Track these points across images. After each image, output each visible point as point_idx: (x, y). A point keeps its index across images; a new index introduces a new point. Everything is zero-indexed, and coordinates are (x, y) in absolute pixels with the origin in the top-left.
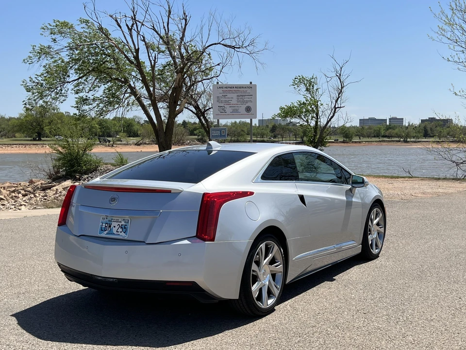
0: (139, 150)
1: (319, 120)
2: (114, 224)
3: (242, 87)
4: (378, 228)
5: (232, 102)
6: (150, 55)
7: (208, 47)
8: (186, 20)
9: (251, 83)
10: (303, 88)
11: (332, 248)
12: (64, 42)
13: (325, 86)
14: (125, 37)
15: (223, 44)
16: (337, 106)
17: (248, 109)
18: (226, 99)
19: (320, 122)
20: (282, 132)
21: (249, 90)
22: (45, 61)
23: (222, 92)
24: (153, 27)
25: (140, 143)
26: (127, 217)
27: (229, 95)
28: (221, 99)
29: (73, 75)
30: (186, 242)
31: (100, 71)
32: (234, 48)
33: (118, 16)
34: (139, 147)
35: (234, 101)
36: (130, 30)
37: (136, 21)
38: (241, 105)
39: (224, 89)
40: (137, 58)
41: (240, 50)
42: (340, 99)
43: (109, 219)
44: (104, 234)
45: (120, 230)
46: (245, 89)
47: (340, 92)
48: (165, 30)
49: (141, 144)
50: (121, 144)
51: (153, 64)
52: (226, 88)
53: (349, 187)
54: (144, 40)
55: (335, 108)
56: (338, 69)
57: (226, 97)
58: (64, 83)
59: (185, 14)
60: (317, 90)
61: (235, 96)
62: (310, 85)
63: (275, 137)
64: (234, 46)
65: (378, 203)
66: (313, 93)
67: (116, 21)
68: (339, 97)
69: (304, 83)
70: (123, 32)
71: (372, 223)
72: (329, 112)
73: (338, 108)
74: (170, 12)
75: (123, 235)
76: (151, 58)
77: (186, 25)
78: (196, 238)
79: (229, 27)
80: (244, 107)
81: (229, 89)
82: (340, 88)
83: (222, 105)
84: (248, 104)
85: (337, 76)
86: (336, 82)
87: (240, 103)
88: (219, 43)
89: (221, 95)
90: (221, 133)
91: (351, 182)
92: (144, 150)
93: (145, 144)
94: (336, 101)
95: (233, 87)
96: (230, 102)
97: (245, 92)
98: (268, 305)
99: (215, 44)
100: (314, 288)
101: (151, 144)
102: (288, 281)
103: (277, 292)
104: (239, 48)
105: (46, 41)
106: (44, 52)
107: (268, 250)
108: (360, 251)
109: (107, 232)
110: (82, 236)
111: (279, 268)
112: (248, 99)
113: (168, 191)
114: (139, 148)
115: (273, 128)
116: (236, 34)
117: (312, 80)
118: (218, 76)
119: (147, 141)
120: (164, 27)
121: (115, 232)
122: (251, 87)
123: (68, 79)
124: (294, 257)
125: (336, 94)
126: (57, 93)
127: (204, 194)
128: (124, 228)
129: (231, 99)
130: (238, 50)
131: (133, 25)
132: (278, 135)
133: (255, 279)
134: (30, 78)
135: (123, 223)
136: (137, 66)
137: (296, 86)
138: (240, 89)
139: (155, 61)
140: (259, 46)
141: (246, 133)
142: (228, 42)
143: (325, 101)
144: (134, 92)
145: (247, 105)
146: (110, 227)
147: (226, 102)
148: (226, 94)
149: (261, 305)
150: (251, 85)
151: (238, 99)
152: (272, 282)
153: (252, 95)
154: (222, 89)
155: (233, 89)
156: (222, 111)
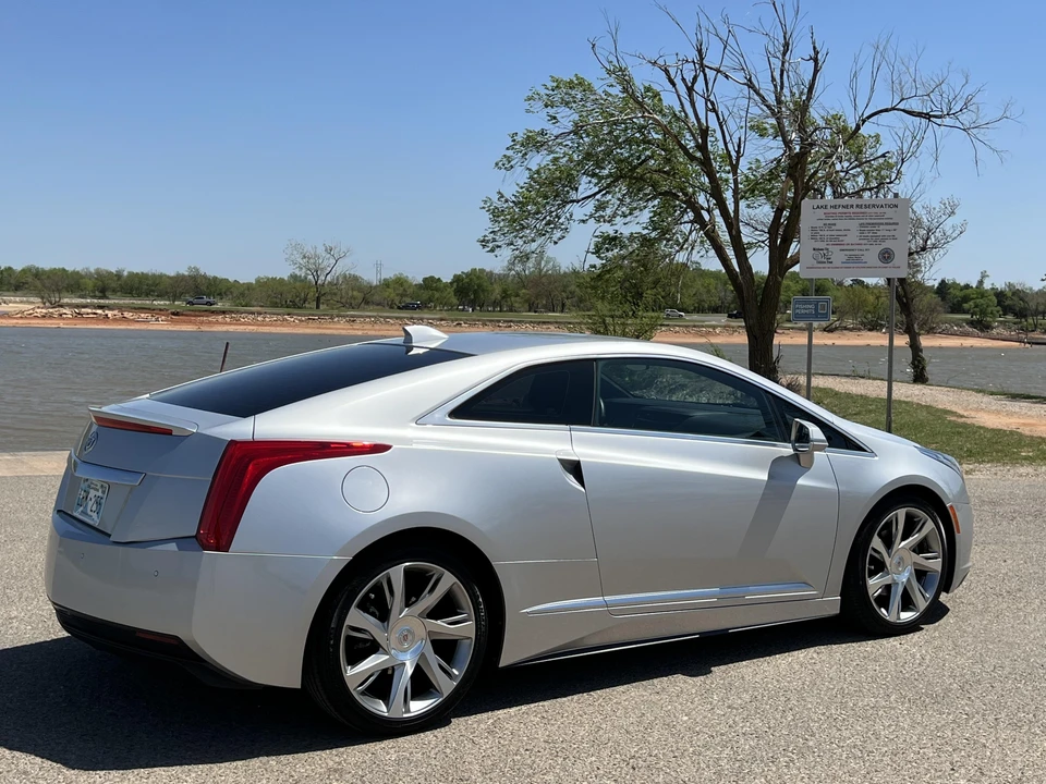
0: (830, 342)
2: (91, 494)
3: (873, 206)
5: (847, 240)
6: (728, 138)
7: (869, 117)
8: (816, 60)
9: (896, 195)
12: (567, 118)
14: (681, 104)
15: (904, 111)
17: (886, 256)
18: (833, 233)
21: (889, 212)
22: (538, 160)
23: (824, 217)
24: (750, 80)
25: (834, 326)
26: (106, 481)
27: (841, 224)
28: (821, 233)
29: (586, 186)
31: (633, 178)
32: (928, 116)
33: (671, 62)
34: (830, 335)
35: (852, 237)
36: (690, 90)
37: (702, 65)
38: (867, 247)
39: (829, 210)
41: (947, 121)
43: (89, 483)
44: (79, 513)
45: (94, 507)
46: (882, 210)
48: (775, 86)
49: (836, 329)
50: (792, 328)
51: (734, 158)
52: (834, 207)
54: (714, 110)
57: (833, 227)
58: (565, 203)
59: (814, 48)
61: (854, 225)
64: (928, 114)
65: (915, 494)
67: (667, 71)
70: (678, 96)
74: (786, 45)
75: (95, 519)
76: (730, 146)
77: (816, 71)
78: (194, 539)
79: (912, 70)
80: (876, 250)
81: (841, 210)
83: (822, 245)
84: (888, 244)
87: (866, 242)
88: (893, 109)
89: (821, 223)
90: (816, 309)
91: (793, 437)
92: (838, 342)
93: (846, 328)
95: (852, 206)
96: (841, 238)
97: (878, 216)
98: (408, 712)
99: (886, 110)
101: (859, 330)
102: (504, 661)
104: (941, 117)
105: (538, 121)
106: (533, 142)
107: (416, 585)
108: (836, 610)
109: (82, 508)
111: (463, 628)
112: (887, 233)
113: (166, 433)
114: (830, 339)
116: (931, 86)
119: (849, 322)
120: (773, 79)
121: (89, 511)
122: (897, 205)
123: (573, 195)
124: (524, 608)
126: (548, 223)
128: (99, 504)
129: (844, 233)
130: (939, 121)
131: (695, 79)
134: (499, 193)
135: (100, 492)
136: (703, 164)
138: (867, 210)
142: (916, 106)
144: (701, 220)
145: (885, 245)
146: (87, 498)
147: (832, 238)
148: (833, 222)
149: (381, 708)
150: (895, 202)
151: (862, 232)
152: (434, 660)
153: (897, 224)
154: (825, 211)
155: (851, 210)
156: (823, 260)
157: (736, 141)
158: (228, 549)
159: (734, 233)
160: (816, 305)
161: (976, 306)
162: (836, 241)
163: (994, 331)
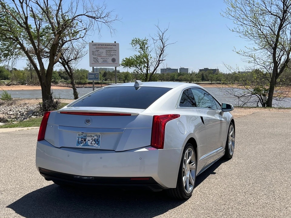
1: (149, 68)
2: (88, 139)
3: (109, 45)
4: (232, 138)
5: (102, 55)
6: (36, 21)
7: (77, 16)
9: (115, 42)
10: (138, 46)
13: (153, 46)
14: (17, 8)
15: (86, 15)
16: (160, 60)
17: (114, 60)
18: (98, 53)
19: (149, 70)
21: (114, 47)
23: (96, 48)
24: (37, 2)
26: (98, 133)
27: (101, 50)
28: (95, 53)
30: (144, 150)
32: (94, 18)
35: (104, 54)
36: (22, 3)
38: (109, 57)
39: (97, 46)
40: (26, 23)
41: (99, 20)
42: (162, 55)
43: (84, 135)
44: (81, 146)
45: (94, 142)
46: (111, 46)
47: (162, 50)
48: (45, 4)
49: (11, 85)
51: (38, 27)
52: (99, 45)
53: (220, 111)
54: (32, 11)
55: (159, 61)
56: (161, 34)
57: (99, 51)
60: (147, 48)
61: (104, 51)
62: (143, 45)
63: (106, 80)
64: (94, 17)
65: (232, 122)
66: (144, 50)
68: (161, 53)
69: (139, 44)
72: (156, 63)
73: (161, 60)
75: (96, 146)
76: (37, 23)
78: (150, 147)
79: (92, 3)
80: (111, 58)
81: (100, 46)
82: (162, 47)
83: (96, 57)
84: (114, 57)
85: (160, 39)
86: (159, 43)
88: (84, 15)
89: (95, 50)
92: (13, 89)
94: (160, 56)
95: (103, 45)
96: (101, 55)
97: (111, 48)
98: (189, 191)
99: (81, 15)
102: (197, 174)
103: (193, 182)
104: (98, 18)
107: (189, 154)
108: (224, 154)
109: (83, 144)
110: (62, 148)
111: (194, 166)
112: (114, 53)
113: (129, 115)
114: (10, 88)
116: (96, 9)
117: (145, 42)
118: (83, 38)
119: (15, 82)
120: (44, 2)
121: (90, 144)
122: (116, 45)
125: (159, 51)
127: (154, 117)
128: (97, 141)
129: (102, 53)
132: (108, 78)
133: (184, 173)
135: (96, 137)
136: (26, 29)
137: (133, 45)
138: (108, 46)
139: (39, 25)
140: (112, 17)
144: (23, 48)
145: (113, 57)
146: (85, 140)
147: (98, 55)
148: (98, 50)
149: (186, 191)
150: (115, 44)
151: (107, 53)
152: (191, 176)
153: (116, 51)
154: (96, 46)
155: (103, 46)
156: (96, 61)
158: (163, 148)
160: (95, 75)
161: (53, 76)
162: (99, 55)
163: (59, 84)
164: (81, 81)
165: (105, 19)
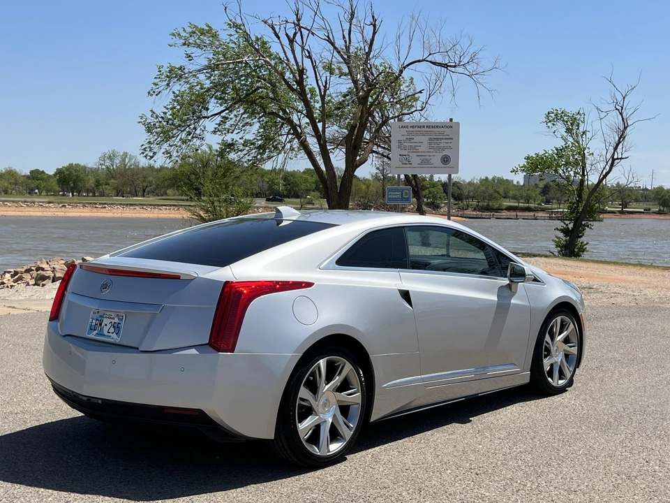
1: (586, 177)
2: (106, 321)
3: (437, 127)
4: (566, 347)
5: (421, 149)
6: (319, 78)
7: (408, 65)
8: (374, 26)
9: (451, 120)
10: (561, 128)
11: (467, 373)
12: (202, 58)
13: (597, 125)
14: (284, 52)
15: (431, 62)
16: (615, 157)
17: (446, 160)
18: (411, 144)
19: (588, 180)
20: (559, 195)
21: (447, 131)
22: (177, 87)
23: (406, 134)
24: (328, 37)
26: (122, 312)
27: (417, 139)
28: (405, 144)
29: (214, 106)
30: (193, 351)
31: (249, 101)
32: (446, 66)
33: (276, 22)
35: (424, 147)
36: (291, 41)
37: (298, 25)
38: (434, 154)
39: (410, 129)
40: (300, 82)
41: (457, 69)
42: (620, 146)
43: (101, 314)
44: (92, 336)
45: (112, 330)
46: (441, 130)
47: (622, 137)
48: (346, 42)
51: (322, 91)
52: (413, 127)
53: (506, 281)
54: (310, 57)
55: (614, 160)
56: (620, 98)
57: (412, 141)
58: (199, 118)
59: (373, 17)
60: (584, 133)
61: (425, 139)
62: (572, 123)
64: (446, 64)
65: (565, 308)
66: (577, 136)
67: (273, 28)
68: (619, 142)
69: (563, 120)
70: (282, 45)
71: (552, 338)
72: (603, 164)
73: (618, 159)
74: (352, 15)
75: (115, 338)
76: (320, 82)
77: (374, 33)
78: (208, 346)
79: (438, 35)
80: (439, 156)
81: (417, 129)
82: (622, 128)
83: (405, 152)
85: (617, 109)
86: (615, 119)
87: (433, 150)
88: (424, 60)
89: (404, 138)
90: (402, 195)
91: (508, 274)
94: (615, 149)
95: (424, 127)
96: (417, 148)
97: (440, 133)
98: (329, 451)
99: (419, 61)
100: (429, 433)
102: (373, 418)
103: (348, 434)
104: (455, 67)
106: (175, 74)
107: (332, 370)
108: (527, 380)
109: (96, 332)
110: (69, 338)
111: (354, 397)
112: (446, 145)
113: (176, 277)
115: (544, 188)
116: (449, 46)
117: (578, 117)
118: (421, 110)
120: (344, 37)
121: (106, 333)
122: (452, 126)
123: (204, 113)
124: (384, 384)
125: (614, 138)
126: (189, 134)
127: (227, 283)
128: (117, 327)
129: (419, 144)
130: (453, 69)
131: (295, 34)
132: (553, 198)
133: (307, 411)
134: (152, 111)
135: (116, 320)
136: (300, 94)
137: (550, 124)
138: (433, 129)
139: (325, 87)
141: (503, 195)
142: (438, 59)
143: (597, 149)
144: (296, 132)
145: (445, 153)
146: (101, 324)
147: (411, 148)
148: (412, 137)
149: (315, 450)
150: (451, 124)
151: (430, 144)
152: (341, 418)
153: (452, 139)
154: (407, 129)
155: (423, 129)
156: (406, 162)
157: (324, 79)
158: (232, 351)
159: (322, 142)
160: (402, 193)
161: (430, 193)
162: (414, 149)
163: (442, 210)
164: (491, 204)
165: (470, 67)
